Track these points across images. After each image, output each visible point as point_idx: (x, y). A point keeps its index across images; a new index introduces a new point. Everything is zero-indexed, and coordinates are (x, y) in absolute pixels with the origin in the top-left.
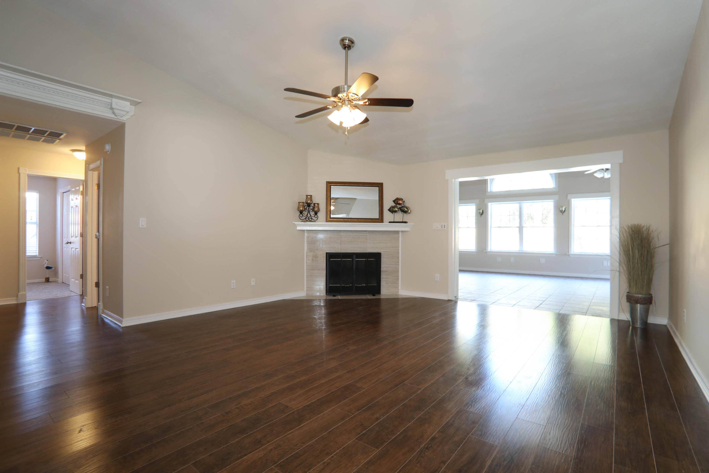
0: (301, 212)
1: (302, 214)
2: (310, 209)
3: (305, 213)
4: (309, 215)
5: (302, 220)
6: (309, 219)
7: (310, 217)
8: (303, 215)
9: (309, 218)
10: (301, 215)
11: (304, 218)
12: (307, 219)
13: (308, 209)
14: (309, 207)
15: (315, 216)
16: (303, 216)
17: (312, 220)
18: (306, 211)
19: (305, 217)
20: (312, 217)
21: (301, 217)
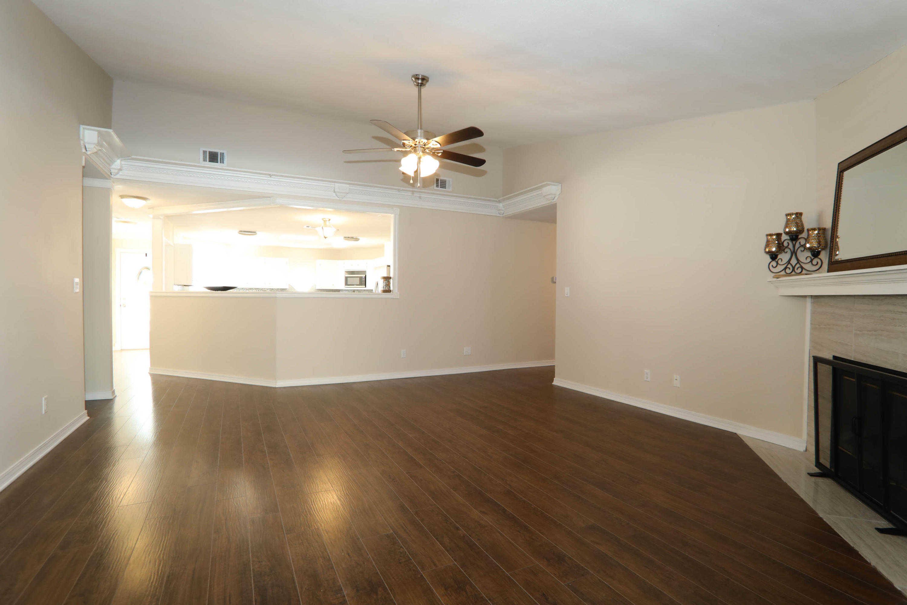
0: (774, 256)
1: (777, 260)
2: (797, 245)
3: (784, 257)
4: (794, 261)
5: (774, 274)
6: (793, 270)
7: (798, 265)
8: (780, 262)
9: (794, 268)
10: (774, 263)
11: (780, 268)
12: (788, 271)
13: (791, 246)
14: (794, 243)
15: (811, 261)
16: (778, 265)
17: (804, 272)
18: (787, 252)
19: (784, 266)
20: (803, 265)
21: (774, 266)
